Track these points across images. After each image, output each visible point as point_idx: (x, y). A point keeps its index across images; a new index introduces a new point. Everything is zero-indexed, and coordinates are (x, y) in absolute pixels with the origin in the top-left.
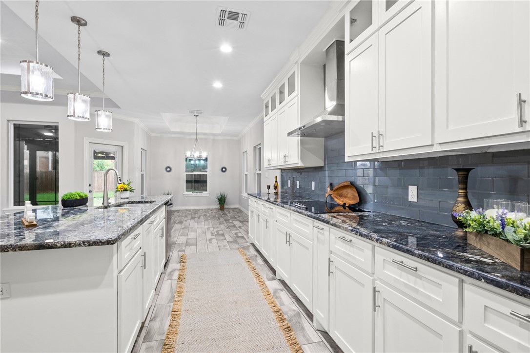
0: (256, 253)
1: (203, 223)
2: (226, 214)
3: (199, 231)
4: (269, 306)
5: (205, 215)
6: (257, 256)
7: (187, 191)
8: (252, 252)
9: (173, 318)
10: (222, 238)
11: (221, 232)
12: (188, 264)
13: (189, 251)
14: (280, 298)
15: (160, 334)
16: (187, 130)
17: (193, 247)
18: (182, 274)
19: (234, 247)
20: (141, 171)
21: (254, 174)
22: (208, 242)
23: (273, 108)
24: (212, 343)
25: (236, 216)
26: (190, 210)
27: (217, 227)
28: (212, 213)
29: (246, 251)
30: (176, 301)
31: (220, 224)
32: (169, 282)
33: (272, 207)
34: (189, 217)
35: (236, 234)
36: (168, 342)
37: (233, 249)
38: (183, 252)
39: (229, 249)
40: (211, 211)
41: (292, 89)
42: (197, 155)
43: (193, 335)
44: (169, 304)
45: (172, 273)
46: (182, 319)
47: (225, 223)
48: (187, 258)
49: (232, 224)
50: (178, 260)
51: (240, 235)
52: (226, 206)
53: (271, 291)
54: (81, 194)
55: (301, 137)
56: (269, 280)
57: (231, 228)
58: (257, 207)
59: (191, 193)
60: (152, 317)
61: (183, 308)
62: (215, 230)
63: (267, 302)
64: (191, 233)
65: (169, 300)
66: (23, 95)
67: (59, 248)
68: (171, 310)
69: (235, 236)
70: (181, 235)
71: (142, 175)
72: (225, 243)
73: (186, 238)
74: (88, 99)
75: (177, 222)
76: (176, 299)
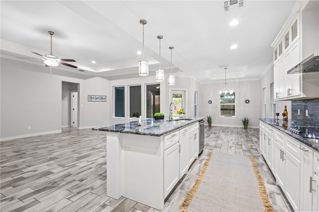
0: (264, 162)
1: (229, 136)
2: (247, 132)
3: (225, 140)
4: (262, 201)
5: (232, 131)
6: (264, 164)
7: (221, 115)
8: (261, 160)
9: (196, 183)
10: (240, 147)
11: (240, 143)
12: (212, 157)
13: (215, 150)
14: (274, 199)
15: (188, 189)
16: (221, 78)
17: (218, 149)
18: (207, 162)
19: (247, 154)
20: (195, 103)
21: (271, 105)
22: (229, 148)
23: (281, 52)
24: (213, 205)
25: (255, 134)
26: (223, 127)
27: (238, 140)
28: (238, 130)
29: (256, 159)
30: (200, 176)
31: (241, 138)
32: (200, 164)
33: (273, 129)
34: (221, 131)
35: (251, 146)
36: (190, 194)
37: (246, 155)
38: (211, 151)
39: (243, 155)
40: (238, 129)
41: (294, 35)
42: (226, 92)
43: (204, 196)
44: (196, 176)
45: (202, 160)
46: (201, 186)
47: (245, 137)
48: (213, 154)
49: (250, 139)
50: (207, 154)
51: (254, 147)
52: (248, 127)
53: (268, 192)
54: (161, 114)
55: (303, 72)
56: (269, 183)
57: (248, 141)
58: (264, 129)
59: (224, 116)
60: (187, 179)
61: (202, 180)
62: (236, 141)
63: (261, 197)
64: (219, 141)
65: (196, 174)
66: (140, 75)
67: (142, 135)
68: (196, 179)
69: (250, 147)
70: (213, 141)
71: (195, 106)
72: (241, 150)
73: (216, 143)
74: (163, 71)
75: (213, 133)
76: (200, 174)
